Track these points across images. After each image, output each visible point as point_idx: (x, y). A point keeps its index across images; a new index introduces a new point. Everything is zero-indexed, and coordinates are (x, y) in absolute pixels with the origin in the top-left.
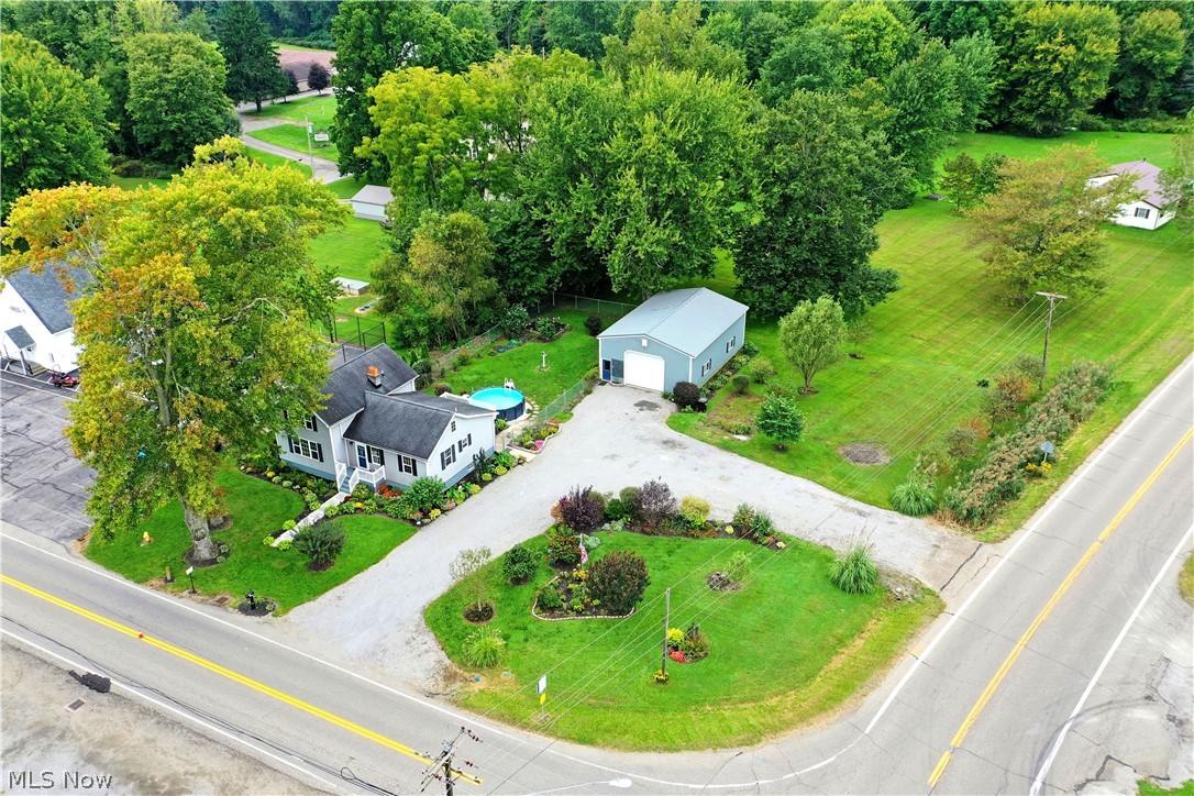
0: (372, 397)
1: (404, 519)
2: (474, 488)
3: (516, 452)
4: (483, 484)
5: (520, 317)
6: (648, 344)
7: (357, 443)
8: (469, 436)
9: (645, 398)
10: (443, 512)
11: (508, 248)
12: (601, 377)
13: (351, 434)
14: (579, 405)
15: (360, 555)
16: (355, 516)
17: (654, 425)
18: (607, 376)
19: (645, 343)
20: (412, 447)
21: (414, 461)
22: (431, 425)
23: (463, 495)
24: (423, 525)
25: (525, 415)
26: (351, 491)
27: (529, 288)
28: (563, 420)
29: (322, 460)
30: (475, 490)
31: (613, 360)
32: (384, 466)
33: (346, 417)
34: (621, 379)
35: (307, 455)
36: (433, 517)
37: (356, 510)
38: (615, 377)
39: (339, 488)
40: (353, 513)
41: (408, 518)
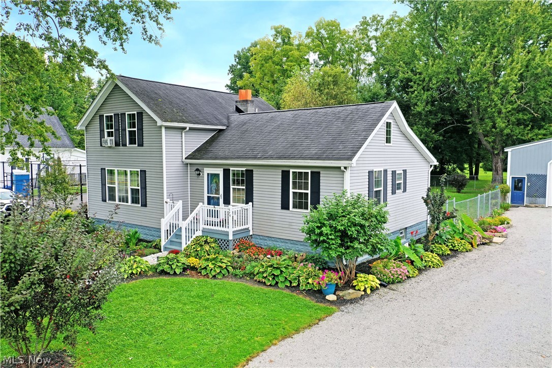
1: (295, 289)
7: (208, 171)
8: (404, 172)
10: (383, 283)
12: (509, 201)
13: (199, 155)
18: (517, 199)
21: (315, 175)
24: (343, 301)
26: (184, 245)
29: (145, 205)
30: (433, 259)
31: (528, 175)
32: (250, 204)
33: (194, 124)
34: (541, 199)
35: (123, 201)
36: (365, 288)
37: (184, 269)
38: (531, 198)
39: (163, 243)
40: (178, 273)
41: (302, 287)
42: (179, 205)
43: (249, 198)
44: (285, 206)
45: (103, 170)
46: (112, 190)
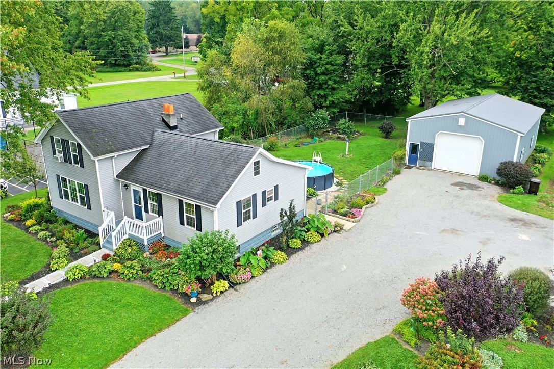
0: (161, 134)
1: (175, 291)
2: (280, 255)
3: (332, 219)
4: (290, 251)
5: (323, 119)
6: (466, 123)
7: (133, 187)
8: (276, 187)
9: (461, 180)
10: (232, 285)
11: (316, 63)
12: (406, 161)
13: (126, 174)
14: (390, 182)
15: (82, 351)
16: (105, 283)
17: (486, 202)
18: (413, 161)
19: (462, 122)
20: (197, 190)
21: (198, 208)
22: (226, 163)
23: (263, 263)
24: (200, 302)
25: (334, 188)
26: (115, 248)
27: (330, 99)
28: (379, 193)
29: (89, 208)
30: (279, 258)
31: (421, 143)
32: (161, 216)
33: (121, 151)
34: (429, 163)
35: (75, 201)
36: (217, 292)
37: (110, 273)
38: (422, 161)
39: (101, 243)
40: (105, 277)
41: (180, 290)
42: (112, 214)
43: (160, 213)
44: (182, 223)
45: (58, 176)
46: (66, 192)
